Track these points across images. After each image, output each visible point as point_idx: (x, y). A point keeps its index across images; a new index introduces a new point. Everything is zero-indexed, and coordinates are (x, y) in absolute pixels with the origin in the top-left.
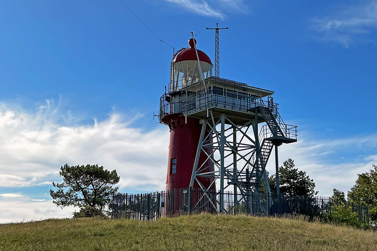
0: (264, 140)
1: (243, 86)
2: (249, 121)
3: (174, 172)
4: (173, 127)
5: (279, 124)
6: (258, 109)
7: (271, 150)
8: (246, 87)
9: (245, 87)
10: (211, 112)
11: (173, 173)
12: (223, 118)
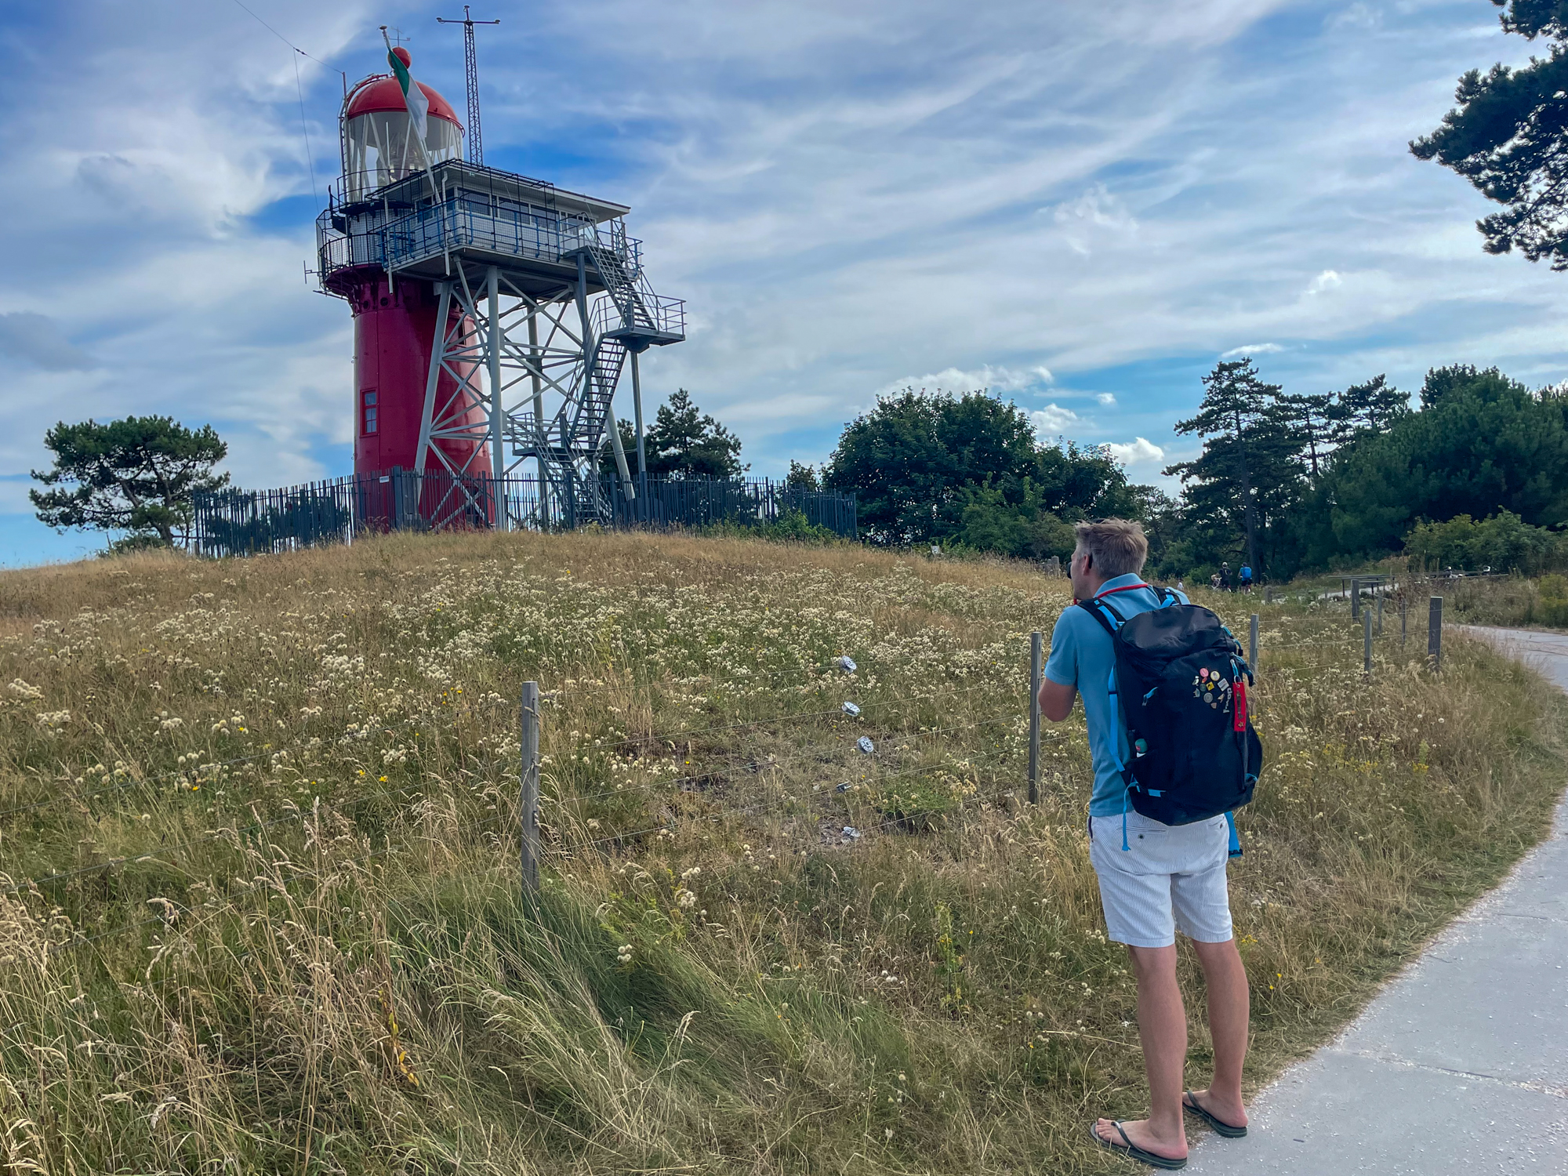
0: (602, 336)
1: (542, 189)
2: (566, 287)
3: (372, 428)
4: (360, 305)
5: (640, 296)
6: (585, 255)
7: (621, 364)
8: (551, 192)
9: (547, 190)
10: (457, 260)
11: (369, 431)
12: (494, 278)
